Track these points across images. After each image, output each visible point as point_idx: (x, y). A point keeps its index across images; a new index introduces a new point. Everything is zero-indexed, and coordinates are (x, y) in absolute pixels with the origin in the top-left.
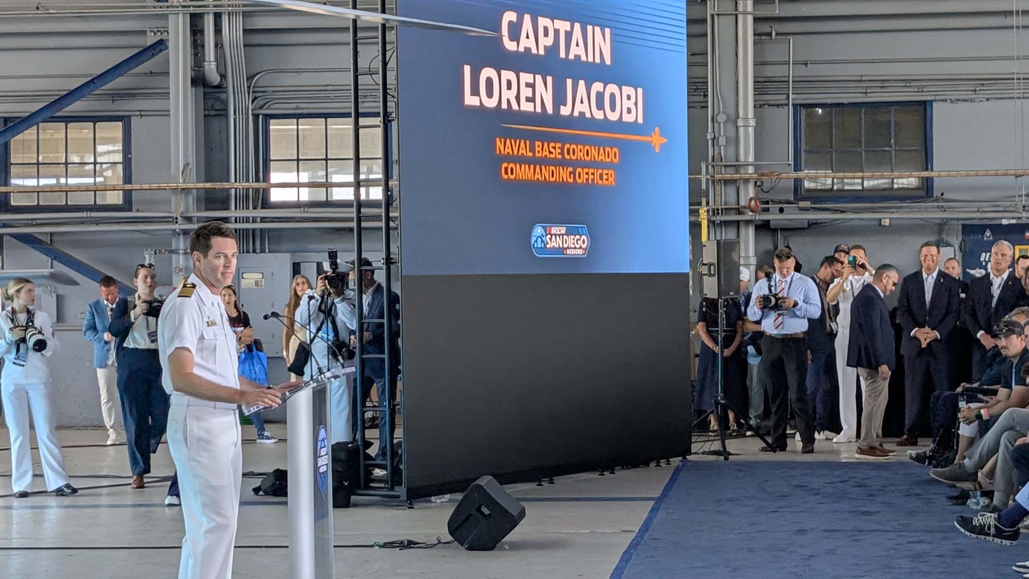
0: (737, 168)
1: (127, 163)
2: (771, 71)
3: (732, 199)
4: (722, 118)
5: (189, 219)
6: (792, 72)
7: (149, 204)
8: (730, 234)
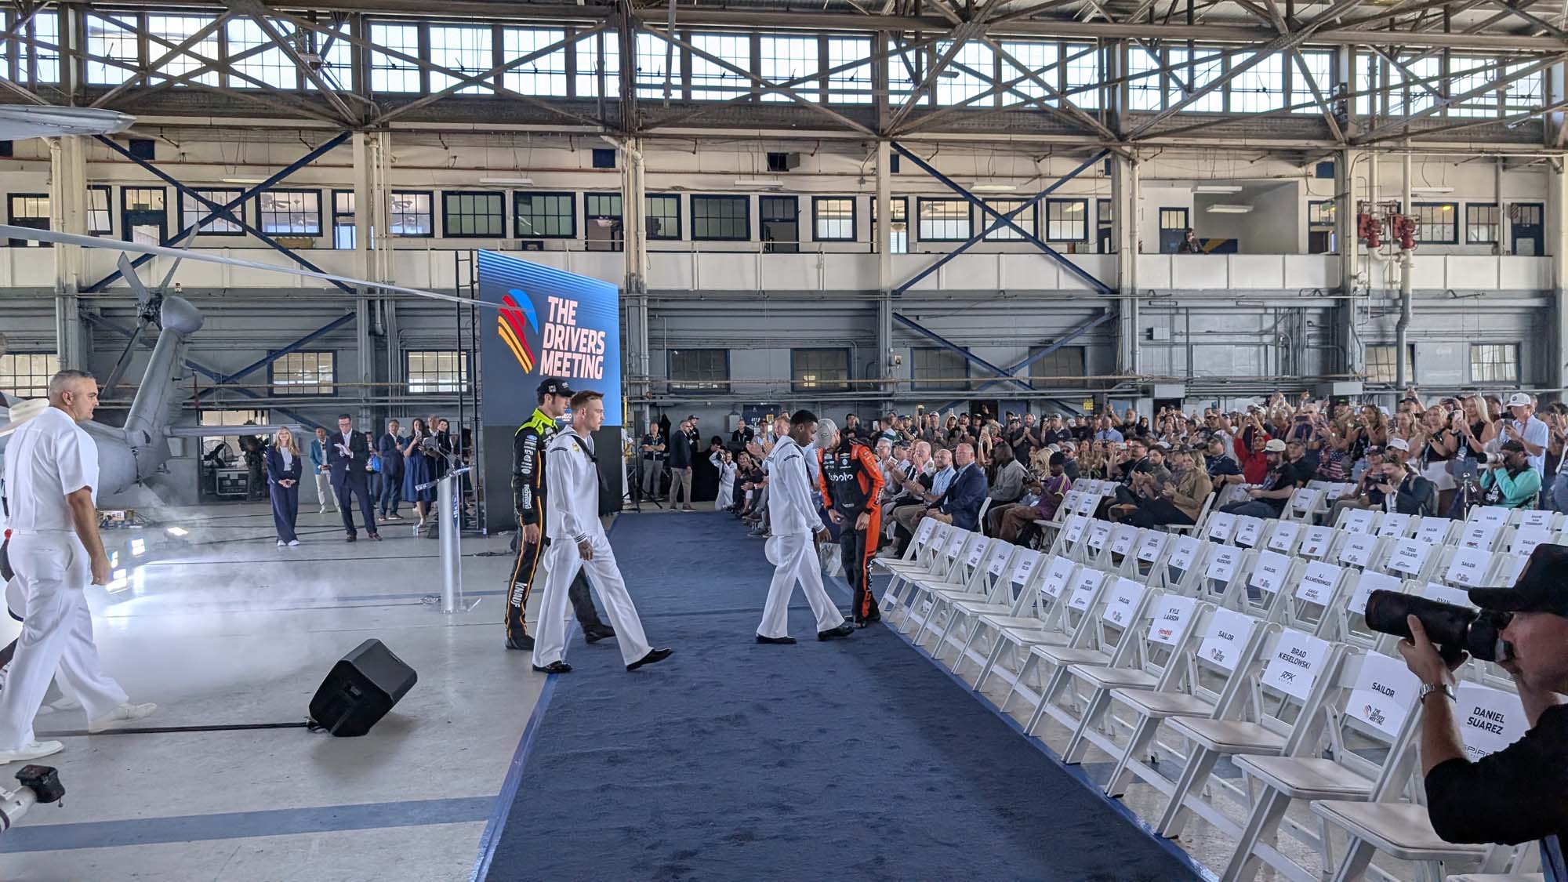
0: (641, 378)
1: (335, 373)
2: (655, 334)
3: (638, 393)
4: (633, 355)
5: (368, 401)
6: (666, 334)
7: (346, 393)
8: (638, 408)
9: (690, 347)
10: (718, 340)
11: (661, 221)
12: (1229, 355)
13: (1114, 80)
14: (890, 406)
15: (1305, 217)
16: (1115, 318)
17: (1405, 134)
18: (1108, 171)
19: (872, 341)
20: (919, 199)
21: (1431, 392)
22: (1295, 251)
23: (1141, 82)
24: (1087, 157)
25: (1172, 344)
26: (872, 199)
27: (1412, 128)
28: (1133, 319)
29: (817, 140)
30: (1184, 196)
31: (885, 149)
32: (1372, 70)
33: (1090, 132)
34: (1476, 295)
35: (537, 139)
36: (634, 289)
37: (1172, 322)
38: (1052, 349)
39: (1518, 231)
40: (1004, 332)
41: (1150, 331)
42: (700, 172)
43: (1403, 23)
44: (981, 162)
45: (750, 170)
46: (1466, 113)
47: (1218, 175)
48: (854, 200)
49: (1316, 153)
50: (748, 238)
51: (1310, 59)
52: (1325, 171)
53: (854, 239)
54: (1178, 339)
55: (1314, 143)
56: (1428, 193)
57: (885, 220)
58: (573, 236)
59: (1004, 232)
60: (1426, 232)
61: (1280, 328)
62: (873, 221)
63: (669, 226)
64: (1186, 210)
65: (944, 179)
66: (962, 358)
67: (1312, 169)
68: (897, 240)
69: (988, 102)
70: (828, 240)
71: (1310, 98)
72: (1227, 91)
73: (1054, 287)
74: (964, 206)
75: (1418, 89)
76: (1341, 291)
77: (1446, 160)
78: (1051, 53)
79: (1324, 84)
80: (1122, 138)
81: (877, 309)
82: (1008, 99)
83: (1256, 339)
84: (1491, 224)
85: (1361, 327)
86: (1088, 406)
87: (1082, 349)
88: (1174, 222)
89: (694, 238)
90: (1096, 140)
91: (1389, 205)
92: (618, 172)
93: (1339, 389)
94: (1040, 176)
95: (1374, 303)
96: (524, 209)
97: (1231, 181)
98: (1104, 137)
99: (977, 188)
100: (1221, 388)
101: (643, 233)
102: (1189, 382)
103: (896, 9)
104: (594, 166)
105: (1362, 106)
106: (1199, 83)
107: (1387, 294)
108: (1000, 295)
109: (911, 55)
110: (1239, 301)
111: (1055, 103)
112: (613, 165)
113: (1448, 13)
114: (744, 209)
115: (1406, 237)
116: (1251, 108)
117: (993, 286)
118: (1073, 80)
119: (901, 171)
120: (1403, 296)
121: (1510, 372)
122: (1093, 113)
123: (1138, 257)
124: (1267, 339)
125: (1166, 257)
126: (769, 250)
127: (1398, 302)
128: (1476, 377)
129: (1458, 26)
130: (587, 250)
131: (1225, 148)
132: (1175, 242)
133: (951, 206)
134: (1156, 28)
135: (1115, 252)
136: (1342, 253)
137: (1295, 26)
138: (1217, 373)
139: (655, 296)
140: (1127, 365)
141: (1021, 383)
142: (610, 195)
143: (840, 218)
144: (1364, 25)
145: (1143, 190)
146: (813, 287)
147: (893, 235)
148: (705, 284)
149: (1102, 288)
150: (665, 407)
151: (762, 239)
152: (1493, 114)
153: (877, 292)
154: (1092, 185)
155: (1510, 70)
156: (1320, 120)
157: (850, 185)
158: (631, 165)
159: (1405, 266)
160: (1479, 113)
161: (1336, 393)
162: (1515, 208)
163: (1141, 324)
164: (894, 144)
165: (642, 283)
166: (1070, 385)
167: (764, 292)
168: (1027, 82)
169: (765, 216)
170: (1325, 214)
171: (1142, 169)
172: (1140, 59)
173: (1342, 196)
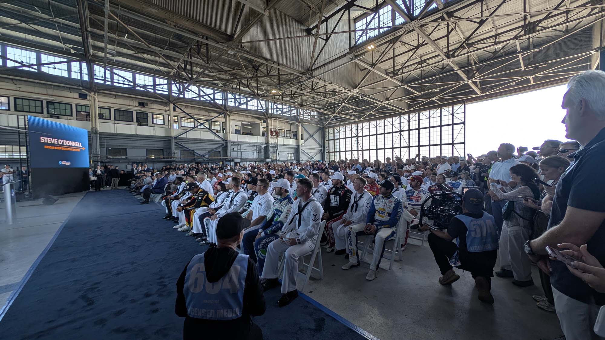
2: (102, 143)
3: (96, 159)
4: (94, 149)
6: (106, 144)
9: (114, 147)
10: (123, 146)
11: (104, 115)
12: (248, 154)
13: (225, 99)
14: (174, 163)
15: (262, 130)
16: (227, 146)
17: (277, 117)
18: (224, 117)
19: (170, 148)
20: (181, 118)
21: (282, 161)
22: (260, 136)
23: (230, 100)
24: (220, 113)
25: (238, 152)
26: (169, 116)
27: (278, 116)
28: (230, 146)
29: (153, 101)
30: (239, 124)
31: (172, 105)
32: (271, 105)
33: (221, 109)
34: (288, 145)
35: (56, 87)
36: (94, 131)
37: (238, 147)
38: (213, 152)
39: (294, 135)
40: (203, 148)
41: (233, 150)
42: (117, 104)
43: (276, 98)
44: (196, 112)
45: (133, 105)
46: (286, 115)
47: (246, 120)
48: (164, 115)
49: (263, 119)
50: (133, 121)
51: (261, 102)
52: (264, 122)
53: (164, 124)
54: (239, 151)
55: (263, 117)
56: (281, 128)
57: (172, 121)
58: (71, 115)
59: (202, 127)
60: (280, 134)
61: (257, 149)
62: (169, 121)
63: (107, 116)
64: (240, 126)
65: (187, 114)
66: (193, 153)
67: (262, 121)
68: (175, 126)
69: (197, 99)
70: (157, 124)
71: (262, 108)
72: (247, 105)
73: (213, 139)
74: (192, 120)
75: (278, 110)
76: (267, 143)
77: (283, 122)
78: (211, 91)
79: (264, 107)
80: (227, 111)
81: (171, 141)
82: (202, 99)
83: (253, 151)
84: (290, 134)
85: (271, 150)
86: (221, 163)
87: (220, 152)
88: (238, 128)
89: (115, 120)
90: (222, 110)
91: (275, 129)
92: (88, 100)
93: (267, 160)
94: (210, 116)
95: (273, 146)
96: (50, 106)
97: (248, 122)
98: (223, 110)
99: (195, 117)
100: (247, 160)
101: (98, 117)
102: (241, 159)
103: (174, 74)
104: (79, 97)
105: (270, 111)
106: (242, 102)
107: (275, 144)
108: (201, 140)
109: (178, 85)
110: (250, 144)
111: (213, 102)
112: (87, 99)
113: (283, 98)
114: (131, 114)
115: (277, 135)
116: (251, 109)
117: (200, 138)
118: (216, 97)
119: (176, 110)
120: (277, 145)
121: (293, 158)
122: (221, 105)
123: (231, 134)
124: (255, 151)
125: (236, 135)
126: (138, 125)
127: (276, 146)
128: (288, 159)
129: (284, 100)
130: (77, 120)
131: (247, 115)
132: (237, 132)
133: (189, 120)
134: (234, 90)
135: (226, 133)
136: (267, 136)
137: (259, 95)
138: (246, 157)
139: (101, 134)
140: (229, 155)
141: (206, 158)
142: (86, 106)
143: (160, 119)
144: (270, 97)
145: (232, 122)
146: (152, 134)
147: (175, 125)
148: (119, 131)
149: (223, 140)
150: (105, 163)
151: (137, 122)
152: (290, 116)
153: (170, 137)
154: (221, 119)
155: (292, 109)
156: (263, 113)
157: (163, 112)
158: (93, 99)
159: (277, 140)
160: (288, 115)
161: (267, 161)
162: (293, 131)
163: (232, 147)
164: (174, 104)
165: (97, 130)
166: (217, 159)
167: (138, 135)
168: (206, 96)
169: (138, 117)
170: (265, 129)
171: (231, 117)
172: (230, 96)
173: (267, 127)
